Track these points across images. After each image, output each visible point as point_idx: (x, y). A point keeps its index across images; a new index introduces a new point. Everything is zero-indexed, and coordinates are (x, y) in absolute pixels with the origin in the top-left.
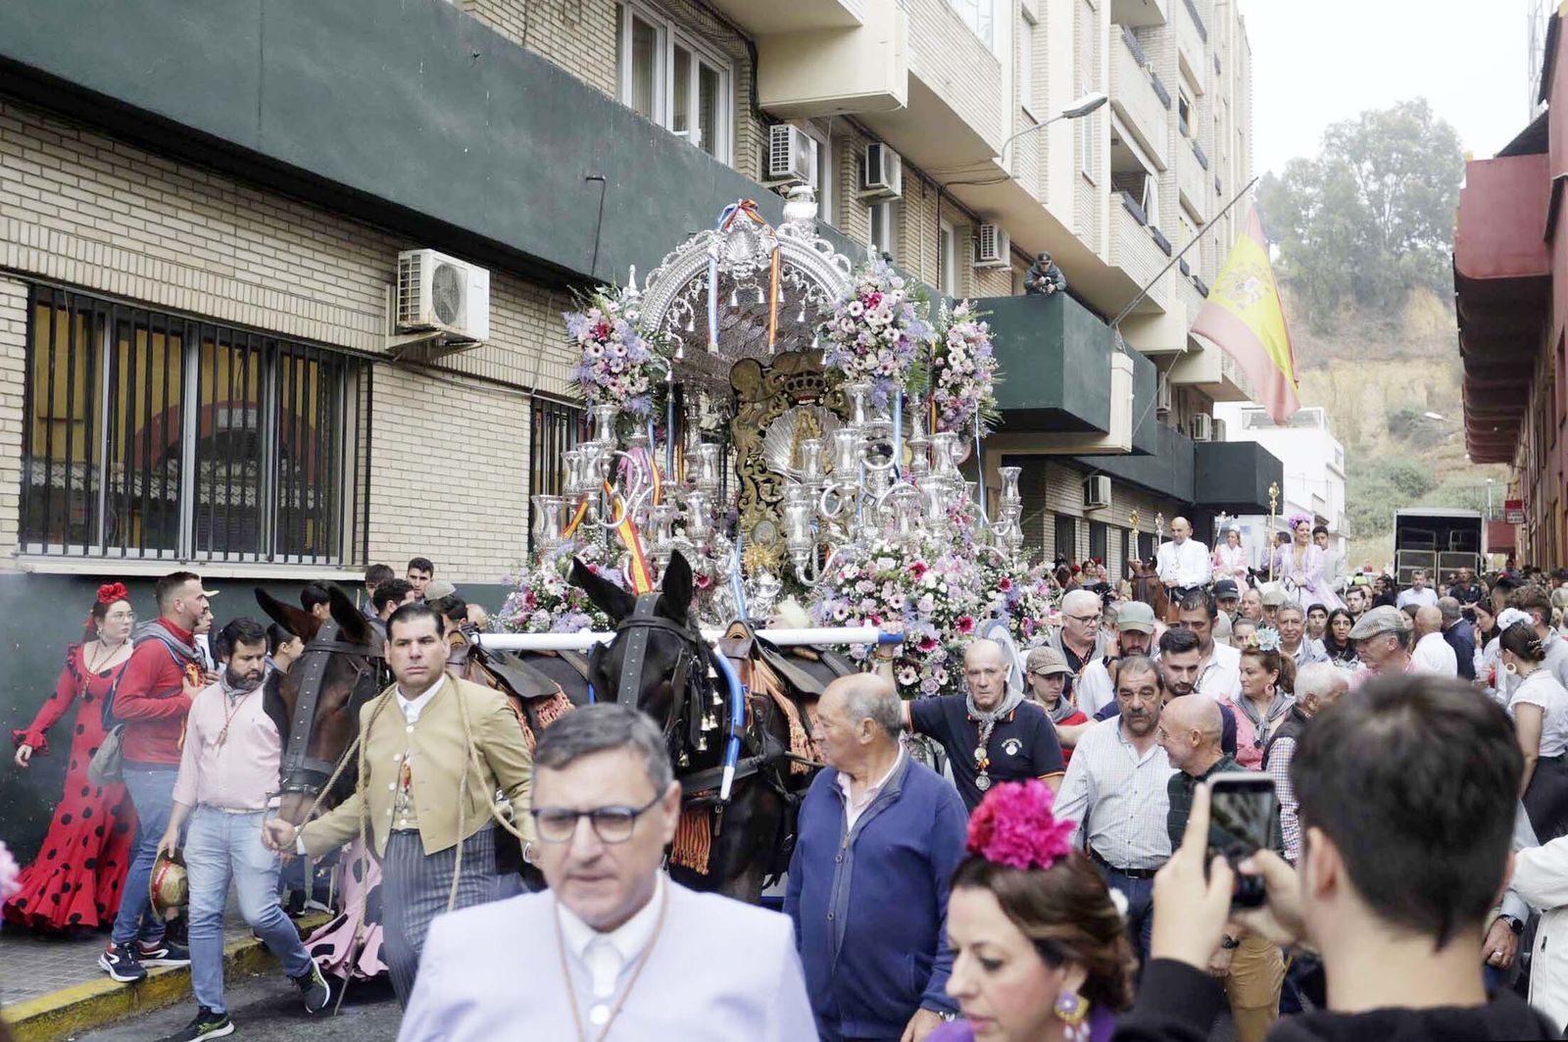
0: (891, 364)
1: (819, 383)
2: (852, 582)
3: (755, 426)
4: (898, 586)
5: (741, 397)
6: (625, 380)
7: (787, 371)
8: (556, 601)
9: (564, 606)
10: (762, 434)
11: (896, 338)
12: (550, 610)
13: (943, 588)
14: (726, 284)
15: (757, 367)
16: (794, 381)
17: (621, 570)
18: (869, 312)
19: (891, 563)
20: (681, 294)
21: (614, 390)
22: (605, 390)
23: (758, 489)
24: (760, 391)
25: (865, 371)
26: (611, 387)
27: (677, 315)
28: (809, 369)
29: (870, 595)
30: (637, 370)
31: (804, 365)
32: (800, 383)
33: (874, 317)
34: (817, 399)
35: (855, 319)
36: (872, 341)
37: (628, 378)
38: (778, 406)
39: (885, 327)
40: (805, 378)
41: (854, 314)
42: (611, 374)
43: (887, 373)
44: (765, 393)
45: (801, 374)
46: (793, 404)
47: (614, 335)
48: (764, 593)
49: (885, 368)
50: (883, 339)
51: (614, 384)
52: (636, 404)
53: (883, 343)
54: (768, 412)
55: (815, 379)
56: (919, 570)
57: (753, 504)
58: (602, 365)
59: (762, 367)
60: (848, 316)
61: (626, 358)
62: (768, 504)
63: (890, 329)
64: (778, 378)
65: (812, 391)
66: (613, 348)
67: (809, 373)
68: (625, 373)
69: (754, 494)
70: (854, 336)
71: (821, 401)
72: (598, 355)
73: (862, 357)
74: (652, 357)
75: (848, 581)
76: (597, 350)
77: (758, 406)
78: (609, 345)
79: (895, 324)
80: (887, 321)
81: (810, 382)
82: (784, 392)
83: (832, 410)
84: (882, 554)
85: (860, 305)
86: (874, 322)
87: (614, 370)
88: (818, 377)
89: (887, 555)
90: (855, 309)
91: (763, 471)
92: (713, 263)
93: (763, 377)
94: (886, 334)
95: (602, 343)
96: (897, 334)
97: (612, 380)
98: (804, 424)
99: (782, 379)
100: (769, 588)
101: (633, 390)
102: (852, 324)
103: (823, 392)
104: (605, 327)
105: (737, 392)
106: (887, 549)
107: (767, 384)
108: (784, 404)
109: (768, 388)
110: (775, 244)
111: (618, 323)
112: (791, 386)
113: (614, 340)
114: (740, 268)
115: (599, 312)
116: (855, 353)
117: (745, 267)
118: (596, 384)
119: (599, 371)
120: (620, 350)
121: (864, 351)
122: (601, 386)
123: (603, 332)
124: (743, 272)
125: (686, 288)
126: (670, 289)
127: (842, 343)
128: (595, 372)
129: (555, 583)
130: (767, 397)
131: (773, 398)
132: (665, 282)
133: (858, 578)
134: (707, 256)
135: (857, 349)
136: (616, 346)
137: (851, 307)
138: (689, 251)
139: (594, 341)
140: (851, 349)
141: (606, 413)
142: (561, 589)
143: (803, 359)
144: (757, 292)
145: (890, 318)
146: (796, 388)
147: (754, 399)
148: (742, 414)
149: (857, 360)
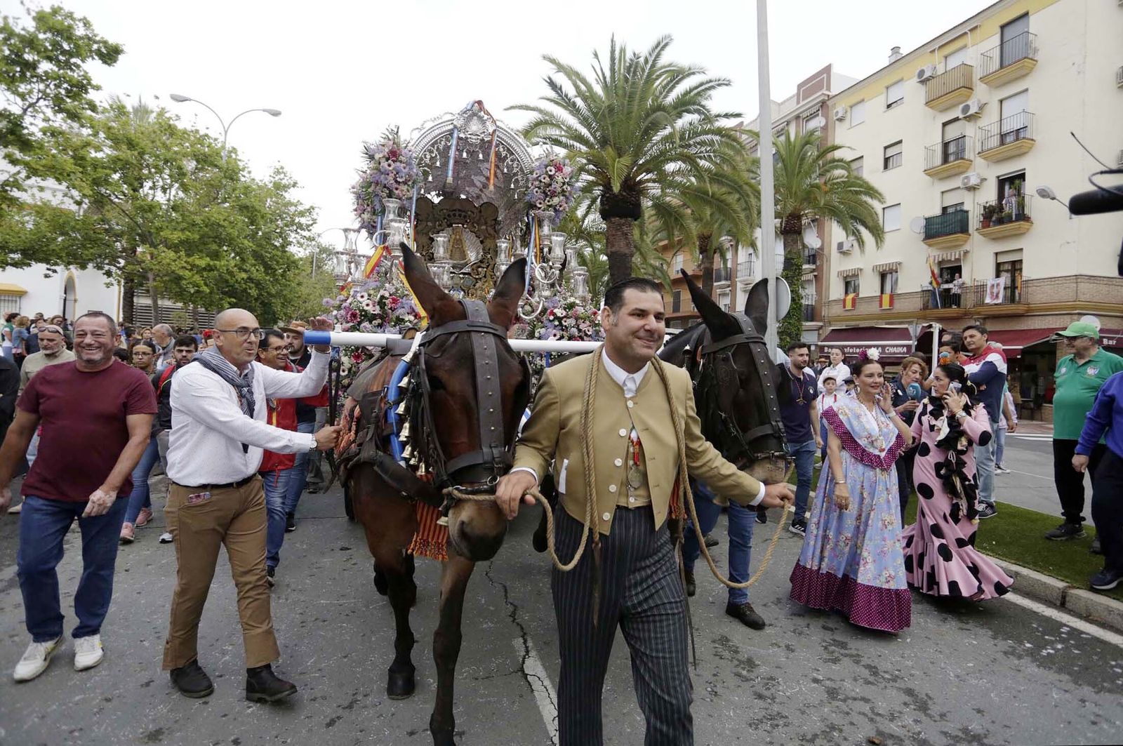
1: (465, 217)
2: (560, 319)
3: (427, 234)
4: (587, 322)
5: (420, 218)
6: (405, 188)
7: (448, 208)
8: (374, 317)
9: (379, 321)
12: (371, 322)
14: (462, 144)
15: (430, 202)
16: (451, 213)
18: (557, 174)
20: (433, 145)
21: (396, 192)
22: (391, 191)
24: (431, 215)
25: (550, 206)
26: (395, 191)
27: (428, 157)
30: (410, 183)
31: (458, 207)
32: (454, 215)
33: (558, 177)
35: (550, 176)
36: (558, 191)
38: (440, 225)
39: (564, 183)
40: (457, 213)
41: (550, 173)
42: (396, 181)
43: (561, 209)
45: (455, 210)
46: (450, 225)
47: (401, 158)
49: (561, 206)
50: (563, 191)
51: (397, 189)
54: (435, 227)
55: (463, 214)
58: (392, 176)
59: (433, 203)
60: (547, 173)
64: (442, 210)
65: (463, 220)
66: (400, 166)
67: (459, 210)
68: (405, 183)
70: (549, 185)
71: (465, 226)
72: (391, 168)
73: (551, 198)
75: (557, 318)
76: (389, 165)
77: (430, 224)
78: (398, 164)
80: (566, 181)
81: (460, 216)
82: (444, 218)
83: (471, 231)
85: (553, 168)
86: (560, 179)
87: (398, 179)
90: (551, 171)
92: (456, 131)
93: (433, 209)
94: (564, 187)
95: (394, 161)
97: (396, 186)
98: (458, 237)
99: (445, 211)
102: (548, 179)
103: (467, 221)
104: (395, 151)
107: (435, 213)
108: (444, 224)
109: (436, 216)
110: (494, 128)
111: (403, 151)
112: (449, 215)
113: (401, 162)
114: (474, 137)
115: (391, 143)
116: (546, 195)
117: (476, 137)
118: (385, 187)
119: (391, 178)
120: (404, 168)
121: (554, 194)
122: (388, 188)
123: (394, 155)
124: (474, 140)
125: (436, 142)
126: (426, 140)
127: (539, 188)
128: (386, 179)
129: (371, 306)
130: (435, 220)
131: (438, 221)
132: (423, 136)
133: (565, 317)
134: (451, 127)
135: (548, 193)
136: (402, 165)
137: (548, 168)
138: (440, 121)
139: (387, 159)
140: (544, 192)
141: (392, 205)
142: (377, 310)
143: (457, 202)
144: (479, 153)
145: (568, 180)
146: (452, 217)
147: (427, 220)
148: (420, 227)
149: (548, 199)
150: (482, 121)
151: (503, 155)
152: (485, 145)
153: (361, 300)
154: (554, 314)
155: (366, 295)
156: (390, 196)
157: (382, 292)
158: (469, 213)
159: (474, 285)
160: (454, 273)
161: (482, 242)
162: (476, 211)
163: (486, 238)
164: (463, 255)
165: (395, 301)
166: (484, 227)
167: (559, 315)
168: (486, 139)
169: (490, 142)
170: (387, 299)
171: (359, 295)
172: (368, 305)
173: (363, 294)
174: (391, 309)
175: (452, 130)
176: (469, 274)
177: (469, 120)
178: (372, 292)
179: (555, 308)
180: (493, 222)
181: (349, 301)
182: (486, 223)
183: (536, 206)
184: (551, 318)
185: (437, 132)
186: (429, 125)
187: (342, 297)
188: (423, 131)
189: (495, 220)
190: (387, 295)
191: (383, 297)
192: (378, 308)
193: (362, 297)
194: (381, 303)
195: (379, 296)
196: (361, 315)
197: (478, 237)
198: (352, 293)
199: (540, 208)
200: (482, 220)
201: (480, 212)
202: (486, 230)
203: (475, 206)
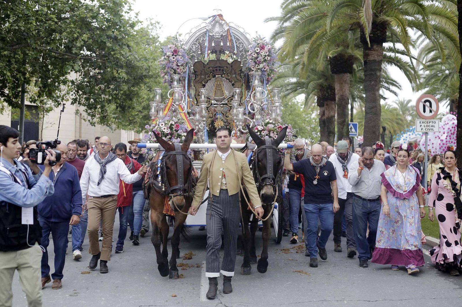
0: (267, 67)
1: (223, 70)
3: (201, 83)
4: (275, 133)
5: (197, 73)
6: (182, 68)
7: (212, 66)
8: (167, 134)
9: (170, 136)
10: (204, 85)
11: (269, 59)
12: (166, 137)
14: (211, 39)
15: (202, 64)
16: (215, 69)
18: (261, 51)
19: (273, 126)
20: (196, 41)
22: (175, 70)
24: (203, 72)
25: (259, 69)
26: (177, 70)
27: (194, 47)
28: (219, 65)
29: (267, 135)
32: (216, 70)
34: (222, 75)
35: (257, 53)
36: (262, 60)
38: (209, 77)
39: (266, 56)
40: (218, 69)
41: (257, 51)
42: (178, 65)
43: (265, 70)
44: (205, 73)
45: (217, 67)
46: (214, 76)
47: (179, 53)
49: (265, 68)
50: (265, 60)
51: (178, 69)
52: (184, 75)
53: (265, 61)
54: (206, 78)
56: (280, 128)
58: (175, 63)
59: (204, 64)
60: (255, 52)
61: (183, 61)
64: (209, 68)
65: (221, 72)
67: (219, 67)
68: (182, 65)
70: (257, 58)
71: (223, 76)
72: (174, 59)
73: (259, 64)
75: (259, 131)
77: (203, 77)
78: (178, 56)
79: (268, 56)
80: (267, 54)
81: (220, 70)
82: (211, 73)
83: (227, 79)
84: (268, 123)
85: (259, 49)
86: (263, 54)
87: (178, 64)
88: (222, 68)
89: (271, 123)
90: (257, 50)
92: (208, 33)
93: (204, 67)
94: (266, 58)
95: (175, 56)
96: (269, 58)
97: (178, 67)
98: (219, 83)
99: (211, 68)
101: (184, 71)
102: (256, 55)
103: (224, 73)
104: (176, 50)
105: (195, 72)
106: (271, 121)
107: (206, 70)
108: (211, 76)
109: (206, 71)
110: (228, 28)
111: (180, 49)
112: (213, 71)
113: (179, 55)
114: (217, 34)
115: (174, 46)
116: (256, 63)
117: (218, 34)
118: (172, 68)
119: (175, 64)
120: (181, 58)
121: (260, 63)
122: (174, 69)
123: (175, 52)
124: (217, 36)
125: (198, 39)
126: (193, 39)
127: (252, 59)
128: (173, 65)
129: (166, 129)
130: (206, 74)
131: (208, 74)
132: (191, 37)
133: (263, 130)
134: (205, 30)
135: (257, 62)
136: (180, 57)
137: (256, 49)
138: (200, 28)
139: (173, 55)
140: (255, 62)
141: (176, 77)
142: (169, 131)
143: (218, 62)
144: (220, 42)
145: (268, 53)
146: (215, 71)
147: (201, 74)
148: (197, 79)
149: (257, 65)
150: (221, 25)
152: (224, 38)
153: (162, 126)
154: (257, 129)
155: (164, 124)
156: (175, 73)
157: (171, 122)
158: (225, 68)
159: (230, 111)
160: (217, 104)
161: (233, 85)
162: (228, 66)
163: (235, 82)
164: (222, 94)
165: (177, 126)
166: (234, 76)
167: (260, 129)
168: (224, 34)
169: (227, 36)
170: (173, 125)
171: (161, 124)
172: (164, 129)
173: (162, 123)
174: (175, 130)
175: (206, 31)
176: (226, 104)
177: (214, 26)
178: (166, 122)
179: (259, 125)
180: (240, 72)
181: (156, 127)
182: (235, 73)
183: (251, 69)
184: (256, 131)
185: (198, 34)
186: (194, 31)
187: (154, 125)
188: (191, 34)
189: (241, 70)
190: (173, 123)
191: (172, 125)
192: (169, 130)
193: (162, 125)
194: (171, 128)
195: (170, 124)
196: (162, 134)
197: (231, 82)
198: (158, 123)
199: (253, 70)
200: (233, 72)
201: (232, 67)
202: (236, 77)
203: (228, 64)
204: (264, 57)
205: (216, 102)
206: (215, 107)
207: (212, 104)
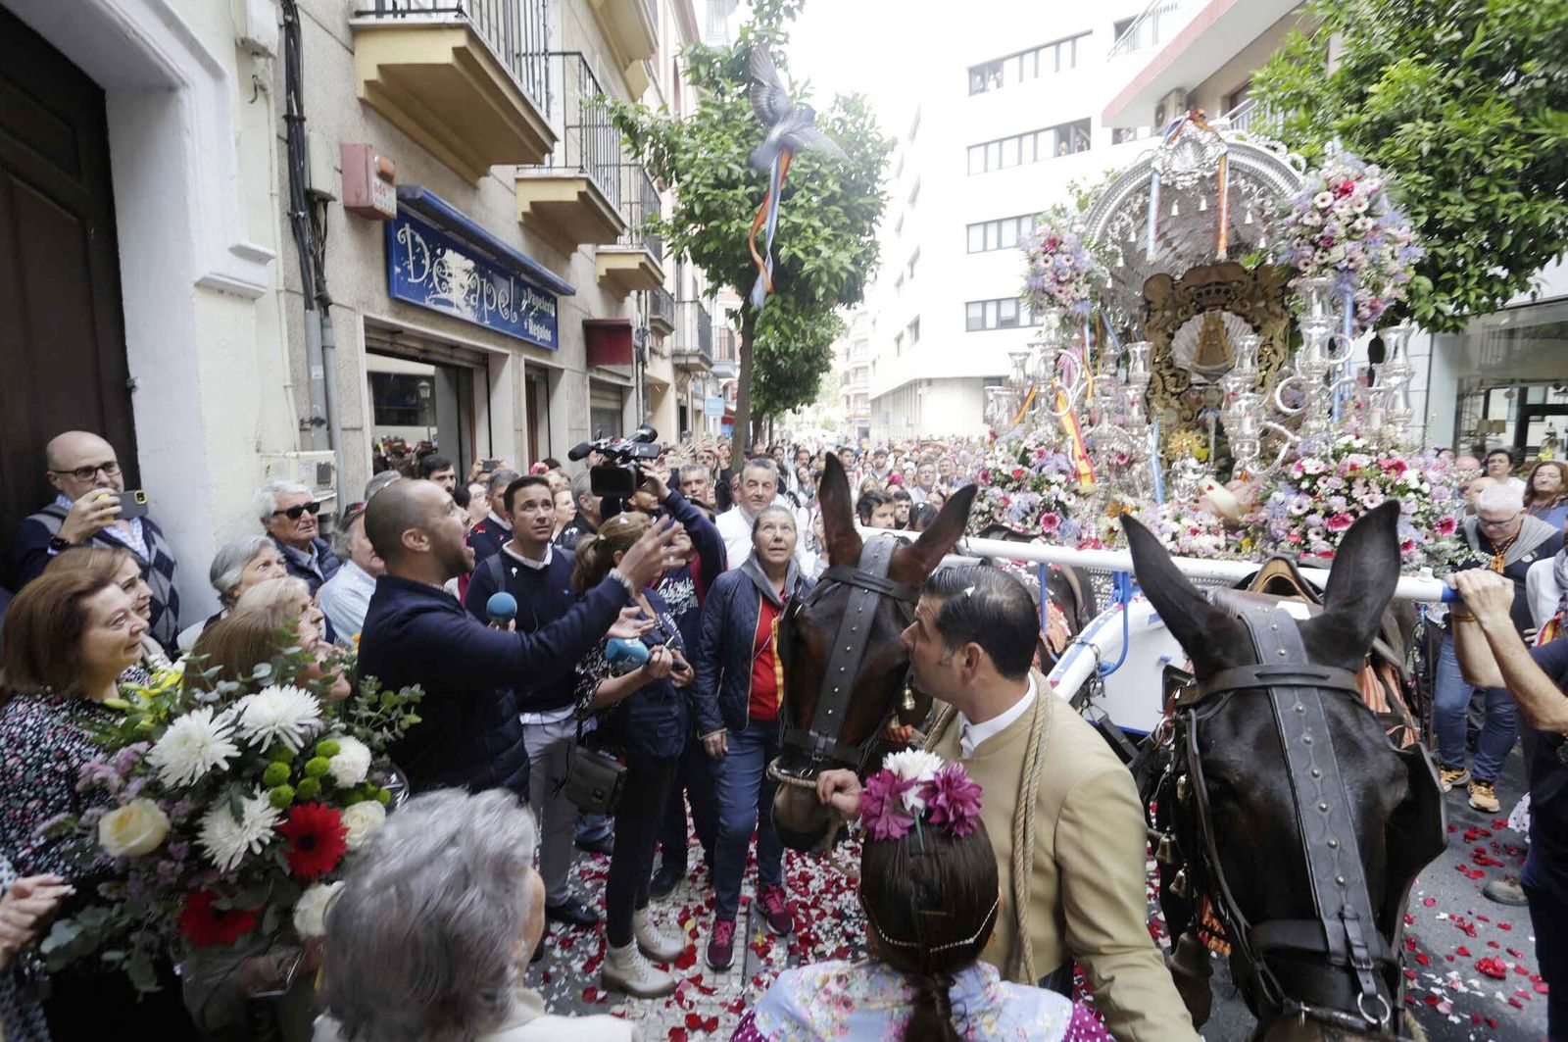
0: (1360, 257)
1: (1227, 292)
2: (1314, 479)
3: (1164, 329)
5: (1152, 306)
6: (1071, 288)
7: (1197, 282)
8: (1009, 479)
9: (1015, 484)
10: (1171, 337)
11: (1368, 226)
13: (1426, 488)
14: (1169, 192)
15: (1169, 280)
16: (1203, 291)
17: (1066, 454)
18: (1339, 202)
21: (1061, 296)
22: (1052, 297)
23: (1164, 382)
24: (1170, 300)
25: (1325, 265)
27: (1117, 228)
28: (1218, 279)
29: (1337, 493)
30: (1081, 278)
31: (1214, 278)
32: (1208, 292)
33: (1343, 208)
34: (1224, 306)
35: (1324, 212)
36: (1342, 232)
37: (1073, 285)
38: (1186, 312)
39: (1356, 216)
40: (1213, 288)
41: (1321, 205)
42: (1058, 282)
43: (1351, 266)
44: (1175, 302)
45: (1209, 285)
46: (1201, 311)
47: (1063, 247)
48: (1189, 475)
49: (1351, 261)
50: (1354, 231)
51: (1059, 292)
52: (1079, 308)
53: (1352, 234)
54: (1176, 317)
55: (1223, 288)
56: (1400, 467)
57: (1159, 394)
58: (1050, 275)
59: (1173, 280)
60: (1314, 208)
61: (1073, 268)
62: (1173, 394)
63: (1362, 218)
64: (1188, 288)
65: (1222, 298)
66: (1061, 259)
67: (1218, 283)
68: (1070, 281)
69: (1160, 386)
70: (1320, 228)
71: (1228, 307)
72: (1048, 266)
73: (1326, 250)
74: (1095, 266)
75: (1305, 476)
76: (1046, 262)
77: (1168, 313)
78: (1058, 256)
79: (1368, 213)
80: (1360, 210)
81: (1218, 291)
82: (1192, 301)
83: (1237, 314)
84: (1349, 449)
85: (1329, 195)
86: (1345, 211)
87: (1062, 278)
88: (1226, 287)
89: (1356, 451)
90: (1324, 200)
91: (1170, 366)
92: (1156, 177)
93: (1173, 288)
94: (1357, 224)
95: (1052, 254)
96: (1370, 222)
97: (1058, 288)
98: (1212, 327)
99: (1192, 289)
100: (1195, 471)
101: (1077, 296)
102: (1318, 218)
103: (1229, 299)
104: (1054, 240)
105: (1148, 302)
106: (1358, 444)
107: (1177, 296)
108: (1191, 310)
109: (1178, 299)
110: (1224, 151)
111: (1066, 236)
112: (1200, 295)
113: (1063, 253)
114: (1185, 178)
115: (1050, 228)
116: (1316, 247)
117: (1190, 176)
119: (1050, 279)
120: (1068, 260)
121: (1329, 243)
123: (1053, 244)
124: (1187, 182)
127: (1302, 236)
128: (1044, 281)
129: (1007, 464)
130: (1177, 306)
131: (1182, 306)
133: (1323, 474)
135: (1319, 243)
136: (1065, 257)
137: (1317, 199)
138: (1133, 168)
139: (1044, 253)
140: (1312, 243)
141: (1055, 315)
143: (1214, 271)
144: (1199, 200)
145: (1365, 207)
146: (1204, 297)
147: (1164, 308)
148: (1153, 321)
149: (1319, 253)
150: (1200, 148)
151: (1244, 191)
152: (1209, 185)
154: (1303, 468)
156: (1051, 304)
157: (1027, 443)
158: (1235, 284)
160: (1207, 385)
161: (1258, 327)
162: (1245, 278)
163: (1265, 321)
164: (1223, 356)
165: (1041, 455)
166: (1262, 304)
167: (1310, 471)
168: (1208, 174)
169: (1217, 176)
170: (1030, 451)
175: (1153, 176)
179: (1310, 455)
180: (1280, 292)
182: (1265, 296)
183: (1298, 269)
184: (1298, 475)
185: (1127, 186)
190: (1032, 447)
194: (1024, 458)
196: (994, 476)
197: (1250, 321)
199: (1305, 273)
200: (1259, 292)
201: (1255, 279)
202: (1266, 306)
203: (1245, 272)
204: (1348, 220)
205: (1203, 380)
206: (1200, 392)
207: (1191, 385)
